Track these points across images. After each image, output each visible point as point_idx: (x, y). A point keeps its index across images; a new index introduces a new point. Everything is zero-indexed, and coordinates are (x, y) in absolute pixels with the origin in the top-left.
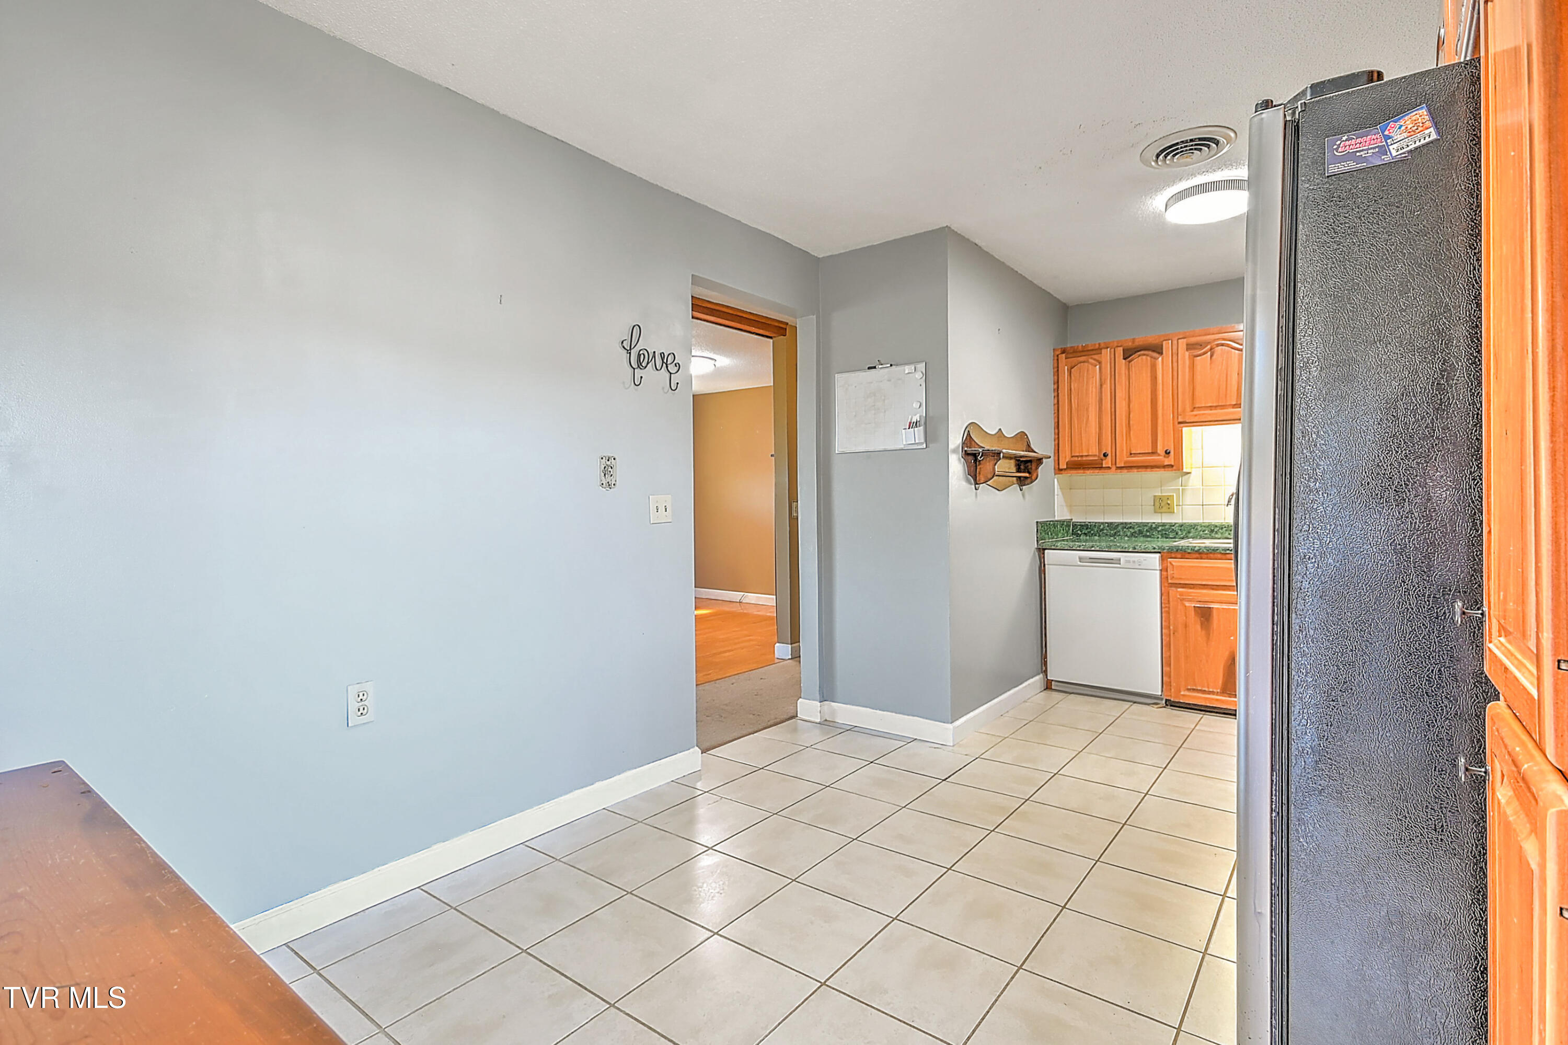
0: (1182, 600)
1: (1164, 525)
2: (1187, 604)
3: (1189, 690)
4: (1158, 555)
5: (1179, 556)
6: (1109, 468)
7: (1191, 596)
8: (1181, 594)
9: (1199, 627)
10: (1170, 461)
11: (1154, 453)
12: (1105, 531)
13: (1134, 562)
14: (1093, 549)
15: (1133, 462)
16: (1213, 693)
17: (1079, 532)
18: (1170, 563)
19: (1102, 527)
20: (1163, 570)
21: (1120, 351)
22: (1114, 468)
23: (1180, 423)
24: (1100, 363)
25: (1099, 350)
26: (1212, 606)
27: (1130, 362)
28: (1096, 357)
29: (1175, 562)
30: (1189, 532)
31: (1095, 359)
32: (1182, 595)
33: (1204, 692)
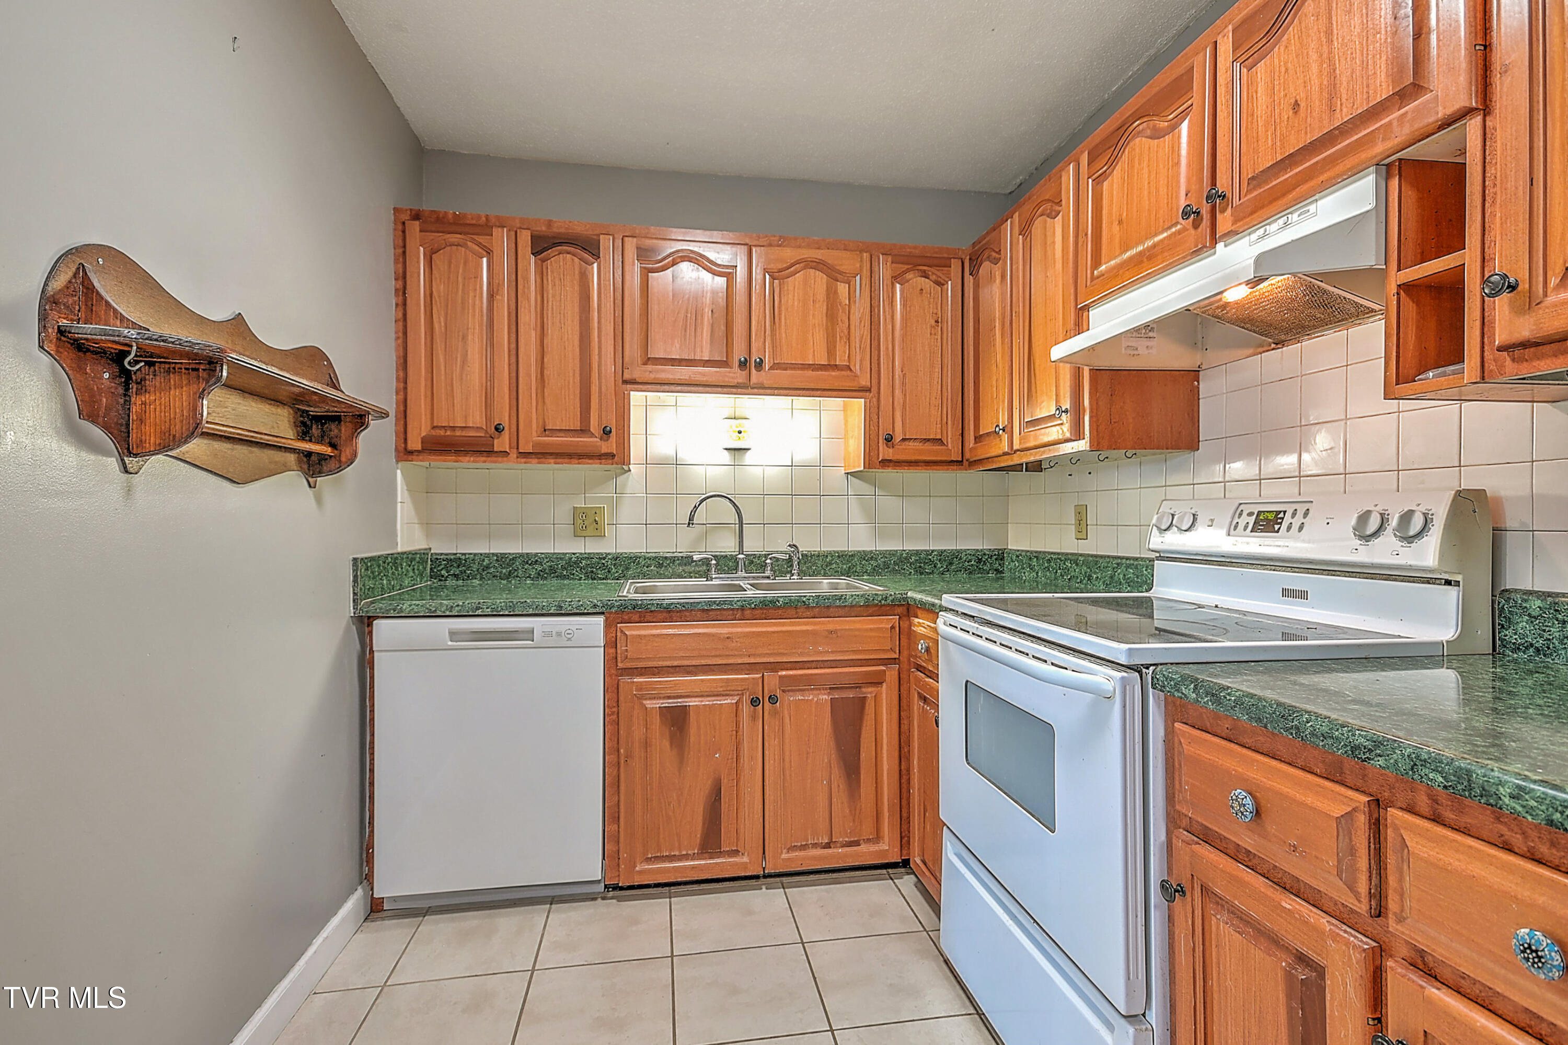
0: (641, 698)
1: (589, 557)
2: (649, 704)
3: (648, 860)
4: (600, 620)
5: (636, 617)
6: (506, 453)
7: (655, 689)
8: (640, 687)
9: (666, 744)
10: (610, 446)
11: (584, 431)
12: (492, 570)
13: (559, 634)
14: (479, 612)
15: (547, 444)
16: (686, 857)
17: (443, 572)
18: (622, 631)
19: (486, 562)
20: (611, 644)
21: (525, 238)
22: (514, 455)
23: (625, 382)
24: (489, 253)
25: (484, 227)
26: (693, 702)
27: (543, 261)
28: (480, 239)
29: (630, 629)
30: (627, 569)
31: (479, 244)
32: (641, 689)
33: (671, 858)
